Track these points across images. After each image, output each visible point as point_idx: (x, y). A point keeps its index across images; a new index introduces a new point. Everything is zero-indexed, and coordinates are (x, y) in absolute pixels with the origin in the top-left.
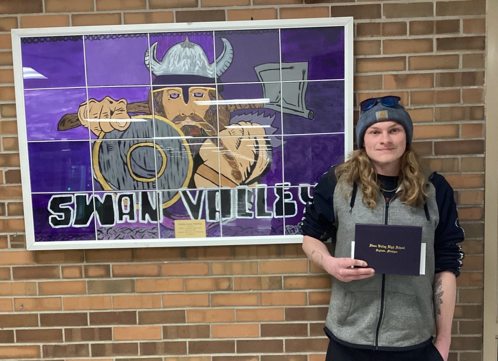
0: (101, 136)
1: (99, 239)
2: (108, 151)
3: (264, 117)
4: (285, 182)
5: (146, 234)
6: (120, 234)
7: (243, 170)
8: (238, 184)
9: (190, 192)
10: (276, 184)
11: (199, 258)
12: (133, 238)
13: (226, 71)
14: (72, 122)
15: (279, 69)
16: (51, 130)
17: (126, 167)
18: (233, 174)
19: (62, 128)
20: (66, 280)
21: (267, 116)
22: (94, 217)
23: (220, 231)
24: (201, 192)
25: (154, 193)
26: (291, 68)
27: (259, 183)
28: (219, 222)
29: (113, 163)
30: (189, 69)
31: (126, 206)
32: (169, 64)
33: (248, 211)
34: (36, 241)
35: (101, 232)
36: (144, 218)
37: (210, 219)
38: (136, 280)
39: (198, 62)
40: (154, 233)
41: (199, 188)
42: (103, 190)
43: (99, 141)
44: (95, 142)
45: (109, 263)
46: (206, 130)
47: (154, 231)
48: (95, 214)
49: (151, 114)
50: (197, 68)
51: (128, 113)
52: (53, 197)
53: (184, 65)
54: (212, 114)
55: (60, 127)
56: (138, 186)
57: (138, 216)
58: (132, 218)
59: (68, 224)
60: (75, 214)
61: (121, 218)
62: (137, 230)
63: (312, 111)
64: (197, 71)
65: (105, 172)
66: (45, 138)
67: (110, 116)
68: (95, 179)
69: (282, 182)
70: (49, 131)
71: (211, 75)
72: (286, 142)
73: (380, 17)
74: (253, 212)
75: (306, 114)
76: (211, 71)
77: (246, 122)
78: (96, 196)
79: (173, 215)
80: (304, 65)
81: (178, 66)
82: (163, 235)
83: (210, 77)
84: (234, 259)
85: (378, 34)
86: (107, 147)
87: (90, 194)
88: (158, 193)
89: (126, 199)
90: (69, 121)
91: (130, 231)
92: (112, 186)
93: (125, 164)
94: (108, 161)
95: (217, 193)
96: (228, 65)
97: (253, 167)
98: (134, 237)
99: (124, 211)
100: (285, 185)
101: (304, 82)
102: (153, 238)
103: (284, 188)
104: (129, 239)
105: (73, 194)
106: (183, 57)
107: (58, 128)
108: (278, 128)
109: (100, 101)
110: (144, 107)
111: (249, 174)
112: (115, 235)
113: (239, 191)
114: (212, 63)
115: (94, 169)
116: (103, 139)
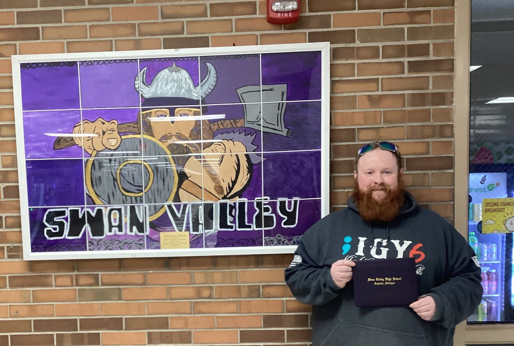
0: (94, 155)
1: (90, 250)
2: (100, 168)
3: (245, 135)
4: (264, 196)
5: (133, 245)
6: (109, 246)
7: (225, 186)
8: (220, 198)
9: (175, 205)
10: (256, 199)
11: (182, 268)
12: (122, 249)
13: (210, 93)
14: (66, 142)
15: (260, 91)
16: (48, 149)
17: (116, 183)
18: (215, 189)
19: (57, 147)
20: (58, 288)
21: (248, 135)
22: (85, 229)
23: (203, 243)
24: (185, 206)
25: (141, 207)
26: (271, 90)
27: (240, 198)
28: (202, 234)
29: (104, 180)
30: (176, 92)
31: (115, 219)
32: (157, 87)
33: (229, 224)
34: (32, 251)
35: (92, 243)
36: (131, 230)
37: (193, 231)
38: (123, 288)
39: (184, 85)
40: (141, 245)
41: (183, 202)
42: (95, 204)
43: (92, 159)
44: (88, 160)
45: (98, 273)
46: (190, 148)
47: (141, 242)
48: (87, 227)
49: (140, 134)
50: (183, 91)
51: (118, 133)
52: (49, 211)
53: (171, 88)
54: (196, 133)
55: (55, 146)
56: (126, 200)
57: (126, 228)
58: (120, 230)
59: (62, 236)
60: (69, 227)
61: (110, 231)
62: (125, 241)
63: (290, 129)
64: (182, 94)
65: (97, 187)
66: (42, 157)
67: (102, 135)
68: (87, 194)
69: (262, 197)
70: (46, 150)
71: (196, 97)
72: (265, 159)
73: (354, 42)
74: (234, 225)
75: (284, 132)
76: (196, 94)
77: (228, 140)
78: (88, 210)
79: (158, 227)
80: (283, 87)
81: (166, 89)
82: (150, 246)
83: (195, 99)
84: (215, 269)
85: (353, 58)
86: (99, 165)
87: (82, 208)
88: (145, 207)
89: (115, 213)
90: (64, 141)
91: (118, 242)
92: (103, 201)
93: (115, 180)
94: (100, 177)
95: (201, 207)
96: (212, 87)
97: (234, 183)
98: (122, 247)
99: (113, 224)
100: (264, 199)
101: (283, 103)
102: (140, 249)
103: (263, 202)
104: (118, 249)
105: (67, 208)
106: (170, 81)
107: (54, 147)
108: (258, 146)
109: (93, 122)
110: (134, 127)
111: (231, 189)
112: (105, 246)
113: (221, 204)
114: (197, 86)
115: (86, 184)
116: (95, 157)
